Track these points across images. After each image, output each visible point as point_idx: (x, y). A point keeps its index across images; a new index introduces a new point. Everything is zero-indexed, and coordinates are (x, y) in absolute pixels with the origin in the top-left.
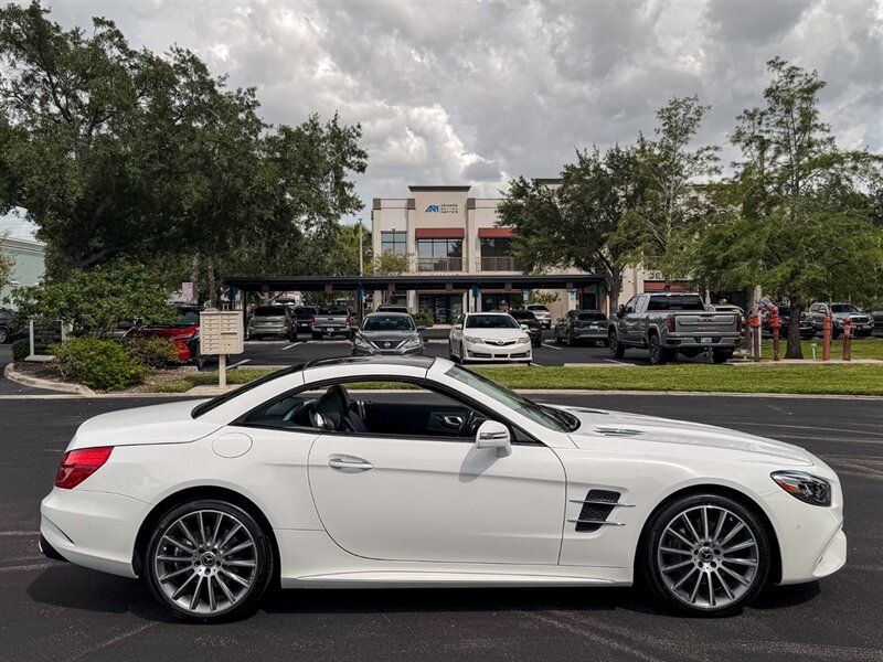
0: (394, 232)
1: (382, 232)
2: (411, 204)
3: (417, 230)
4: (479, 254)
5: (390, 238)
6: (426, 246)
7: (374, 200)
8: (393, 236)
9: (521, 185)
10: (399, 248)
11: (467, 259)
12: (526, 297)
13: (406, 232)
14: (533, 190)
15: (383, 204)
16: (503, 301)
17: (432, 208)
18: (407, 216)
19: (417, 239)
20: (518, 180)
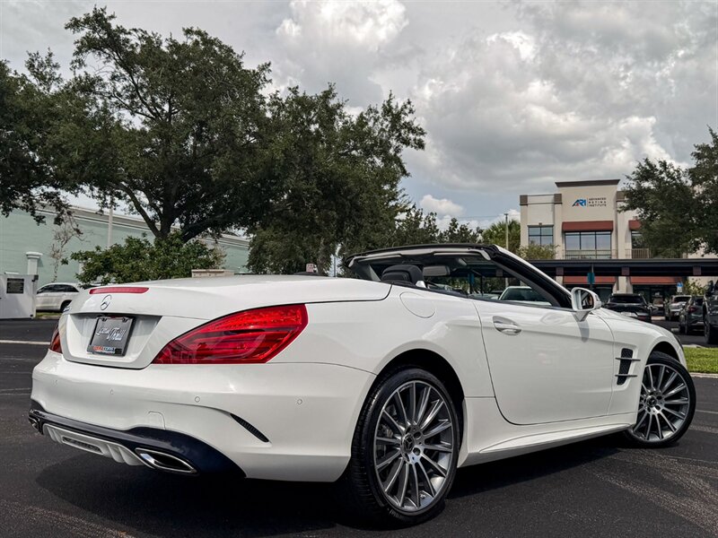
0: (541, 226)
1: (529, 227)
2: (558, 199)
3: (564, 223)
4: (629, 246)
5: (537, 231)
6: (573, 239)
7: (521, 196)
8: (541, 230)
9: (648, 168)
10: (546, 242)
11: (617, 250)
12: (679, 289)
13: (552, 226)
14: (661, 173)
15: (530, 200)
16: (658, 294)
17: (579, 203)
18: (553, 210)
19: (564, 232)
20: (644, 164)
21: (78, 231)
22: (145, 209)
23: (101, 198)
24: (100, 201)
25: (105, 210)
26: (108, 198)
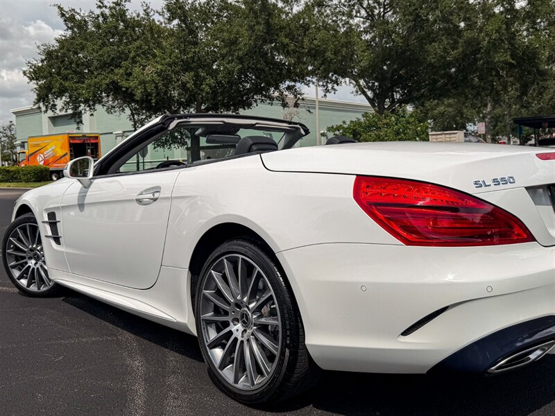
21: (309, 111)
22: (366, 90)
23: (324, 86)
24: (324, 88)
25: (328, 94)
26: (330, 86)
